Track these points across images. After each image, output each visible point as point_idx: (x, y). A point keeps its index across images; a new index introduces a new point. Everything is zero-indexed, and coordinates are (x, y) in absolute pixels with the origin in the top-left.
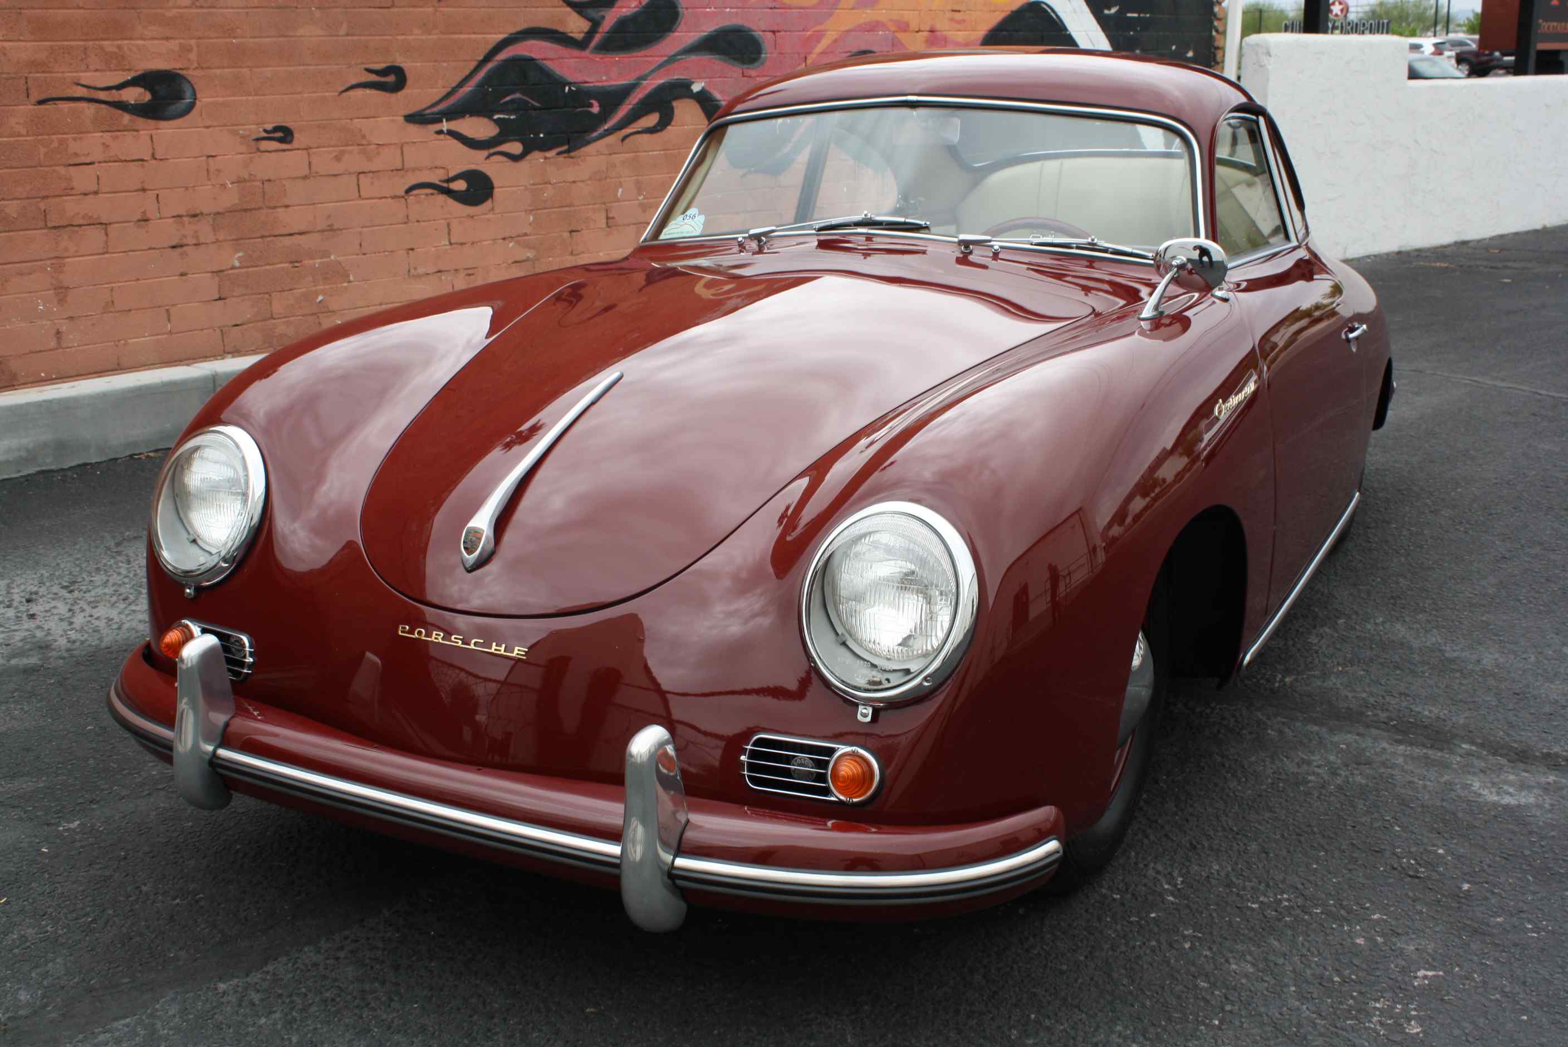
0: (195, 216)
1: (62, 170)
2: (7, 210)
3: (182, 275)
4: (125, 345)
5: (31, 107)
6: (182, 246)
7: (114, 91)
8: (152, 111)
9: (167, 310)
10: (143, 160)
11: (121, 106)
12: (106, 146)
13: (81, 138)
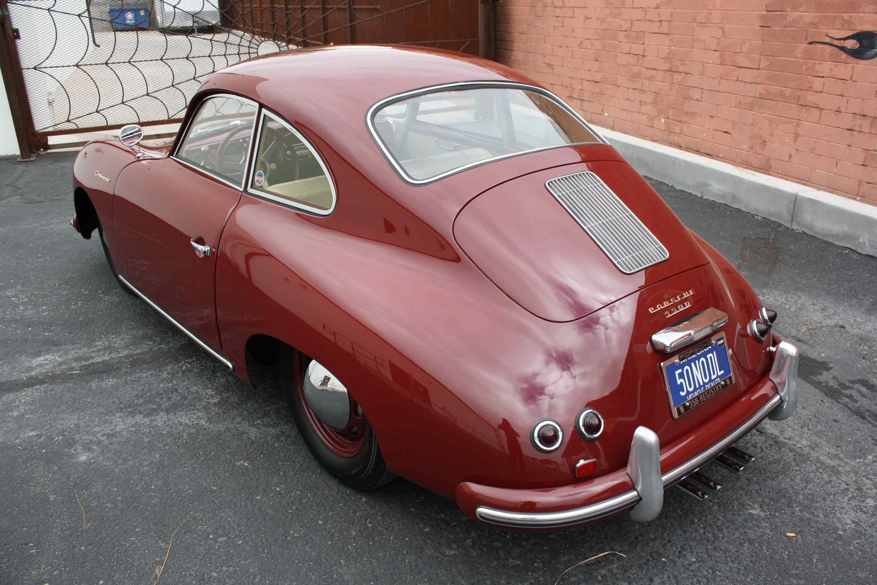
0: (864, 116)
1: (810, 77)
2: (786, 92)
3: (849, 146)
4: (815, 171)
5: (806, 45)
6: (854, 130)
7: (842, 41)
8: (857, 54)
9: (837, 162)
10: (845, 80)
11: (843, 49)
12: (831, 69)
13: (822, 64)
